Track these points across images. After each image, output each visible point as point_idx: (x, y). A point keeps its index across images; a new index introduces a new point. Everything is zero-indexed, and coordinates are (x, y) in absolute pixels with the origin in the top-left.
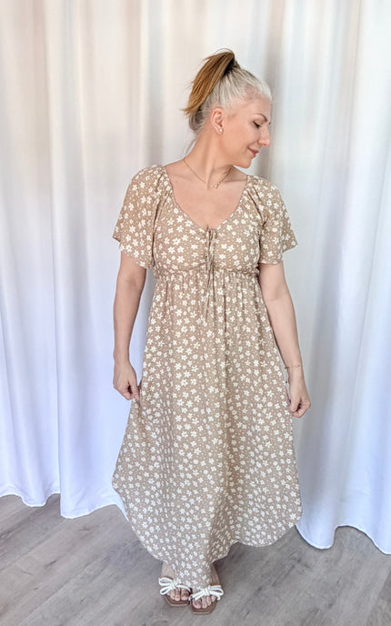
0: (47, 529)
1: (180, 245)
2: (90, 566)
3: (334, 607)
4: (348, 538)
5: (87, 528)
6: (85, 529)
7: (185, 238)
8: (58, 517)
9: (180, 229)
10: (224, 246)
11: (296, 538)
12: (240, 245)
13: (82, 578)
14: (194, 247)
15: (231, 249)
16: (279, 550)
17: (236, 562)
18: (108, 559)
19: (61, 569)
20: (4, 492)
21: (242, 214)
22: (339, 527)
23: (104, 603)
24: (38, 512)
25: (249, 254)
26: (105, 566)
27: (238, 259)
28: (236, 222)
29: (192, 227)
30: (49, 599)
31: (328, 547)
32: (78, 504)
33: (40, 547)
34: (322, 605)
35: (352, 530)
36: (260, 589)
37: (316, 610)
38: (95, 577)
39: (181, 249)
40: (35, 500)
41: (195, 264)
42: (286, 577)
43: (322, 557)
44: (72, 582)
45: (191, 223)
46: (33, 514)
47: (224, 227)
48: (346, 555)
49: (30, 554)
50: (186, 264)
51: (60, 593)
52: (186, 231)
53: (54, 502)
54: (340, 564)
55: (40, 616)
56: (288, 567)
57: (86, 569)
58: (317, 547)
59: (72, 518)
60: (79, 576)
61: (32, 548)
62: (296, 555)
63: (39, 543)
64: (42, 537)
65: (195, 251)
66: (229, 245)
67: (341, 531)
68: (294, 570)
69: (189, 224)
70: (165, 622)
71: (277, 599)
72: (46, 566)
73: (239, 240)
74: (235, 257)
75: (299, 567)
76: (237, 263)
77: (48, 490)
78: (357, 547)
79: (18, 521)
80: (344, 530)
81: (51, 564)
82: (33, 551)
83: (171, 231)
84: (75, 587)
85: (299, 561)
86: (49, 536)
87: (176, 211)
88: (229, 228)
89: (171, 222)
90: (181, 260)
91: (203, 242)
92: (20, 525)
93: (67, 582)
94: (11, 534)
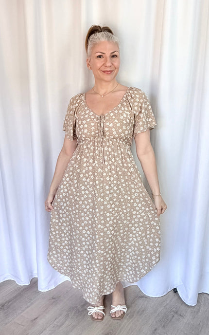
1: (86, 123)
2: (57, 320)
4: (203, 299)
6: (53, 298)
7: (89, 120)
8: (37, 291)
10: (108, 124)
12: (117, 123)
14: (93, 124)
15: (111, 125)
16: (164, 307)
18: (67, 316)
19: (41, 322)
21: (121, 107)
24: (26, 289)
25: (121, 128)
26: (66, 320)
27: (115, 131)
29: (93, 115)
32: (49, 283)
35: (205, 294)
36: (156, 330)
38: (61, 326)
39: (86, 126)
40: (24, 282)
41: (93, 133)
42: (170, 322)
43: (190, 310)
44: (47, 329)
45: (92, 113)
46: (22, 291)
47: (109, 114)
48: (202, 308)
49: (22, 314)
53: (34, 283)
54: (200, 314)
56: (170, 317)
57: (55, 322)
59: (46, 291)
60: (52, 326)
61: (23, 311)
62: (174, 310)
63: (27, 307)
64: (29, 304)
65: (93, 126)
66: (110, 123)
68: (174, 318)
72: (32, 321)
73: (116, 121)
74: (113, 129)
75: (176, 316)
76: (115, 133)
81: (35, 319)
83: (82, 117)
84: (50, 332)
85: (176, 313)
86: (32, 303)
87: (86, 108)
88: (112, 114)
89: (83, 114)
90: (86, 131)
91: (97, 121)
92: (15, 297)
94: (10, 303)
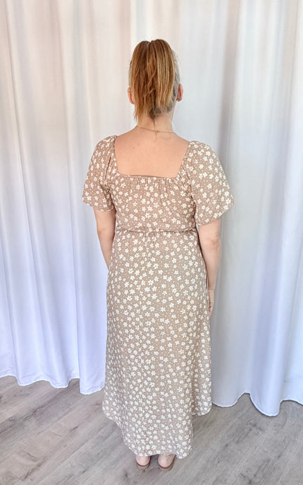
0: (69, 405)
2: (103, 430)
3: (282, 458)
4: (291, 409)
5: (98, 404)
8: (80, 395)
11: (252, 409)
13: (97, 438)
16: (240, 418)
19: (82, 432)
20: (36, 379)
22: (283, 401)
24: (63, 392)
30: (75, 453)
31: (275, 415)
33: (66, 417)
34: (273, 456)
36: (227, 445)
37: (269, 461)
38: (106, 438)
40: (60, 384)
42: (245, 437)
43: (272, 422)
44: (90, 441)
46: (61, 393)
48: (289, 421)
49: (59, 422)
51: (82, 449)
53: (74, 385)
54: (285, 428)
55: (70, 465)
56: (246, 430)
57: (100, 433)
58: (267, 415)
59: (89, 394)
60: (95, 437)
61: (60, 418)
62: (252, 421)
63: (65, 415)
64: (67, 410)
67: (285, 404)
68: (251, 432)
71: (239, 453)
72: (72, 430)
75: (254, 430)
77: (70, 376)
78: (298, 415)
79: (50, 398)
80: (287, 402)
81: (75, 429)
82: (62, 420)
84: (93, 445)
85: (255, 425)
86: (71, 410)
93: (87, 441)
94: (43, 408)
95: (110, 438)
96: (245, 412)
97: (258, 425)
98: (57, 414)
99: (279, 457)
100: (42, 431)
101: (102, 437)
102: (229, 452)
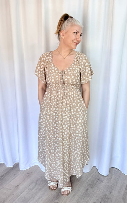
0: (15, 175)
1: (53, 76)
2: (31, 186)
3: (111, 193)
4: (114, 171)
5: (28, 173)
6: (28, 174)
7: (54, 74)
8: (19, 170)
9: (53, 71)
10: (67, 76)
12: (72, 76)
13: (29, 190)
14: (57, 76)
15: (69, 77)
16: (92, 177)
17: (79, 181)
18: (36, 183)
19: (21, 187)
21: (74, 66)
23: (37, 197)
25: (75, 79)
26: (36, 185)
27: (71, 81)
28: (71, 69)
29: (57, 70)
30: (18, 197)
31: (107, 175)
32: (25, 165)
34: (107, 193)
35: (115, 169)
36: (87, 189)
37: (106, 195)
38: (33, 189)
39: (53, 77)
40: (10, 165)
41: (57, 82)
42: (95, 185)
43: (106, 178)
44: (25, 191)
45: (57, 69)
46: (10, 170)
47: (67, 70)
48: (113, 177)
49: (10, 183)
50: (55, 82)
52: (55, 72)
53: (17, 166)
54: (112, 180)
56: (95, 182)
57: (29, 187)
58: (104, 175)
59: (24, 170)
60: (27, 189)
61: (10, 181)
62: (97, 178)
63: (13, 180)
64: (14, 177)
65: (57, 78)
66: (68, 76)
68: (98, 183)
69: (56, 69)
70: (57, 202)
71: (93, 192)
72: (16, 187)
73: (71, 75)
74: (70, 80)
75: (99, 181)
76: (71, 82)
77: (14, 162)
78: (117, 174)
79: (5, 172)
80: (112, 168)
81: (18, 186)
83: (50, 71)
84: (26, 193)
85: (99, 179)
86: (16, 177)
87: (52, 65)
88: (69, 70)
89: (51, 69)
90: (53, 81)
91: (60, 75)
92: (6, 174)
93: (23, 192)
94: (3, 177)
95: (34, 189)
96: (94, 173)
97: (100, 179)
98: (9, 180)
99: (110, 193)
100: (3, 188)
101: (31, 189)
102: (88, 192)
